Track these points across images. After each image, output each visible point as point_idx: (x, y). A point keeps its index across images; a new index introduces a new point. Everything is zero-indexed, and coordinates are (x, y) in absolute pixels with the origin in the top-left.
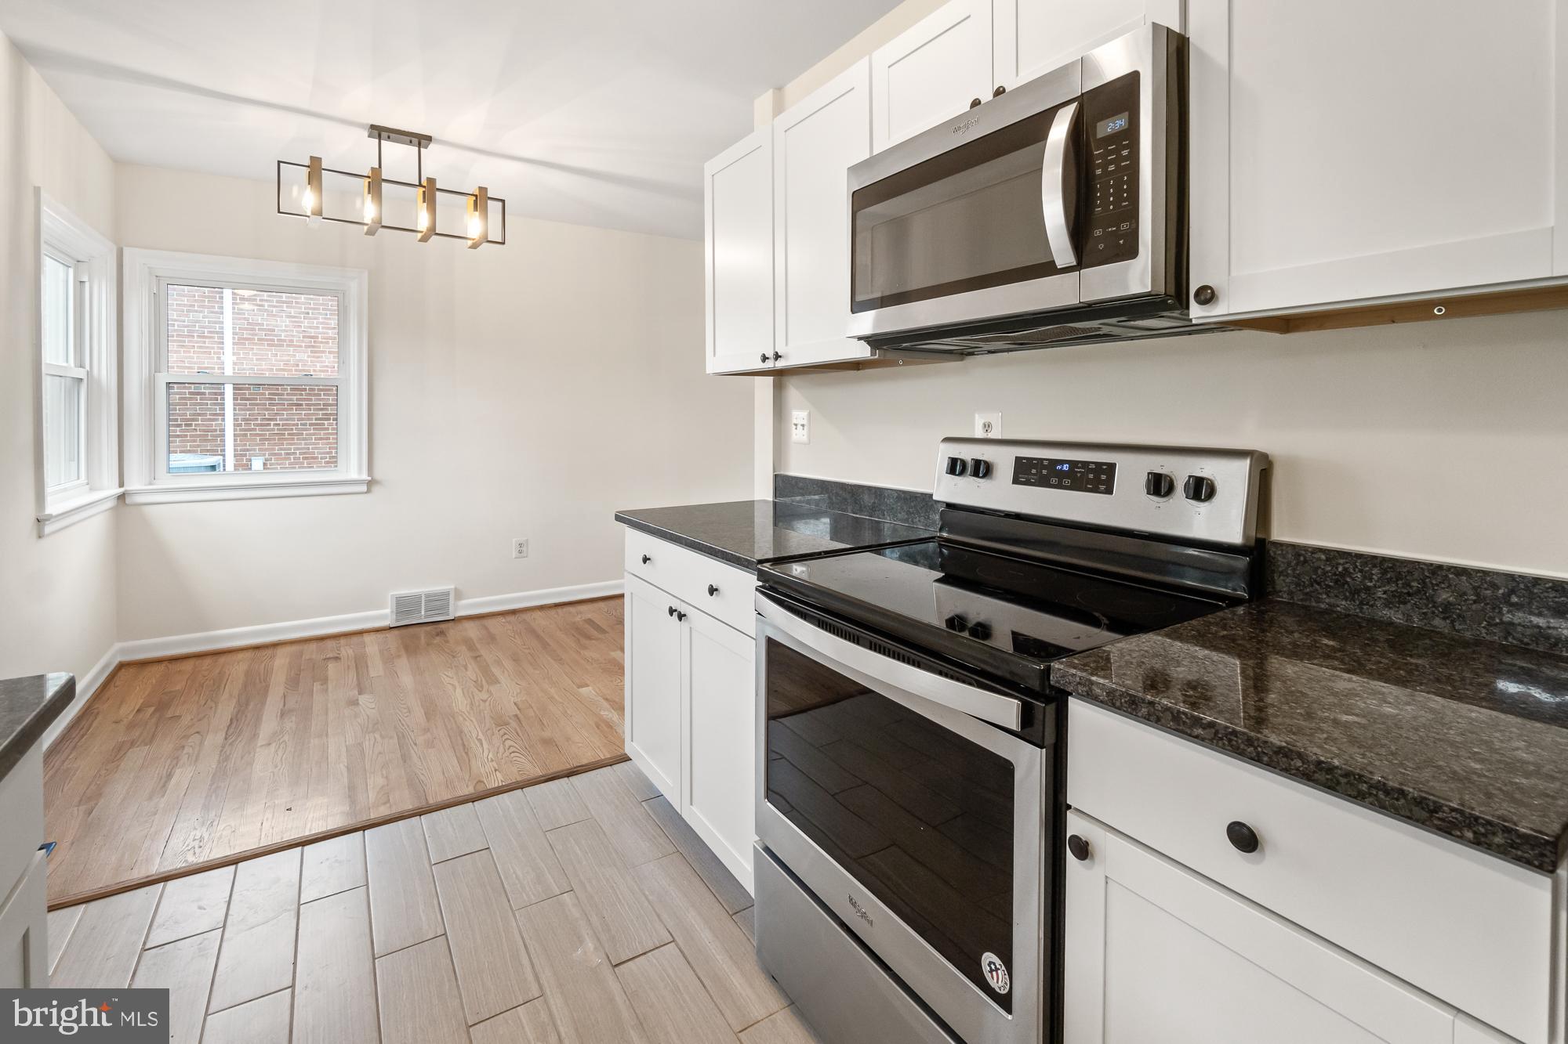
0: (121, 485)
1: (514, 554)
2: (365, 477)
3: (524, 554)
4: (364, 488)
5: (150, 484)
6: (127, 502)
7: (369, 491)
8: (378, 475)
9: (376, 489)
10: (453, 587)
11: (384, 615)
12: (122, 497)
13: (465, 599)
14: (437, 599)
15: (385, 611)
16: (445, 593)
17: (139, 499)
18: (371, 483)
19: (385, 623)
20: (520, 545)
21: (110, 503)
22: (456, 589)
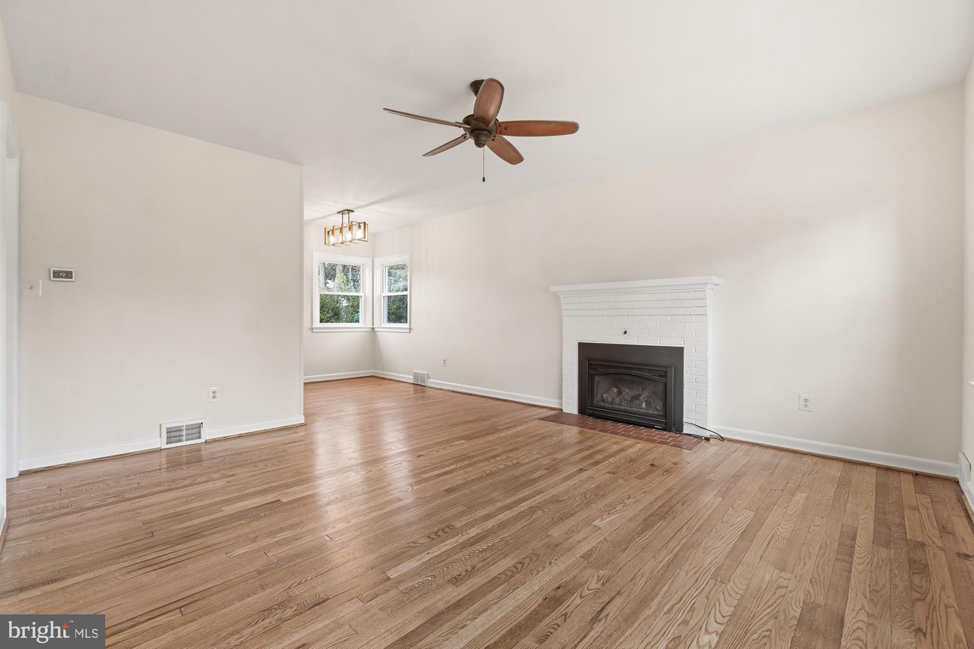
0: (373, 325)
1: (443, 364)
2: (409, 327)
3: (445, 365)
4: (408, 331)
5: (381, 325)
6: (374, 330)
7: (410, 332)
8: (412, 327)
9: (411, 331)
10: (426, 373)
11: (410, 378)
13: (429, 379)
14: (422, 376)
15: (412, 377)
16: (424, 375)
17: (376, 330)
18: (410, 329)
19: (412, 381)
20: (444, 361)
21: (371, 330)
22: (428, 374)
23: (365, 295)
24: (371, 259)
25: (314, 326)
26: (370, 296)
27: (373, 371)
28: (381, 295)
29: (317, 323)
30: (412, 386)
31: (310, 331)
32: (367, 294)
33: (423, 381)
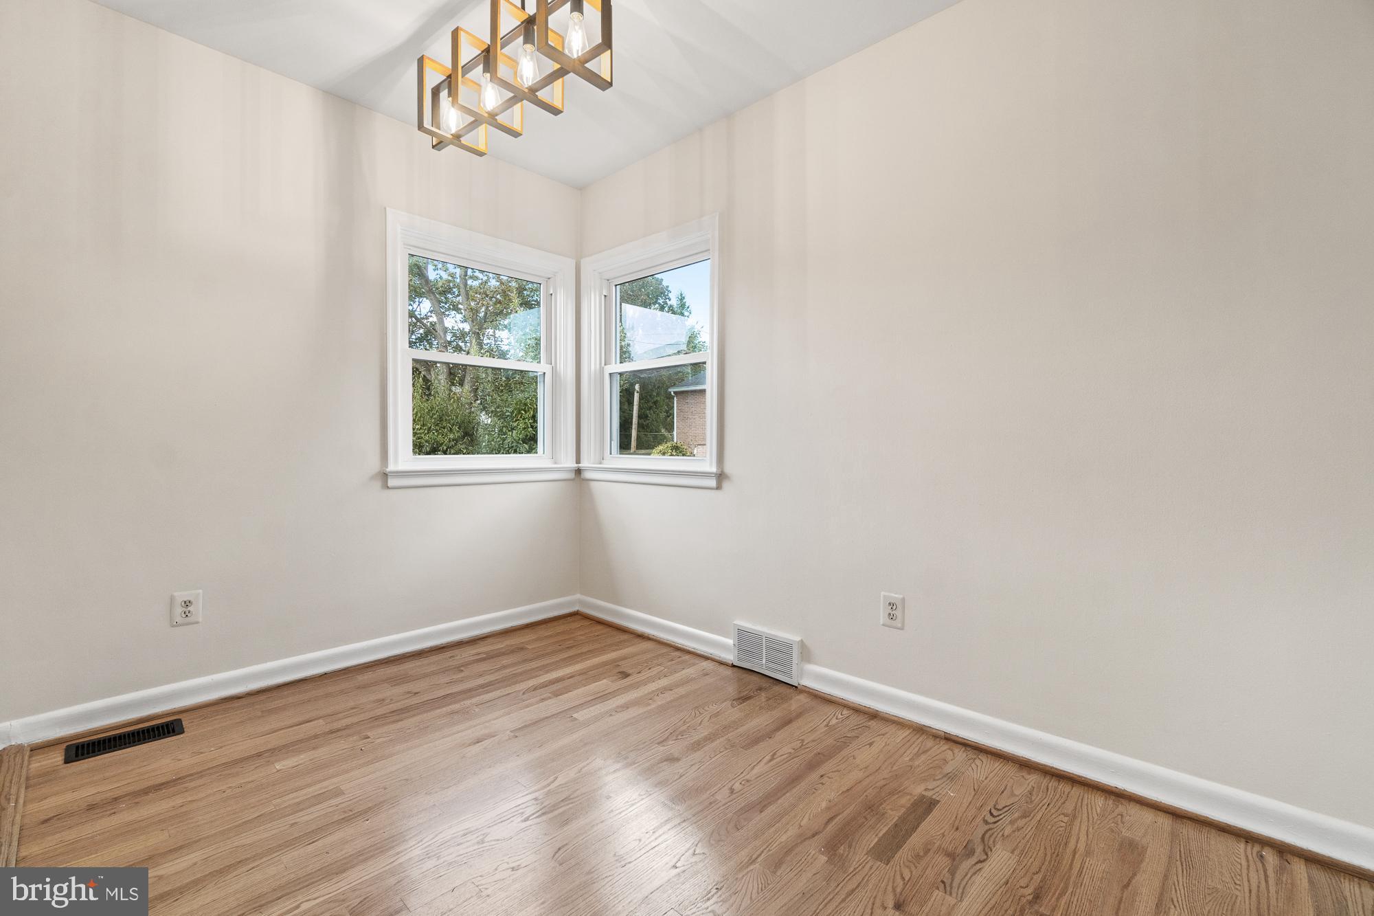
0: (578, 461)
1: (883, 617)
2: (714, 469)
3: (898, 623)
4: (712, 483)
5: (600, 463)
6: (582, 476)
7: (719, 487)
8: (729, 468)
9: (726, 485)
10: (798, 639)
11: (724, 646)
12: (578, 472)
13: (816, 663)
14: (780, 650)
15: (730, 642)
16: (789, 646)
17: (587, 475)
18: (721, 477)
19: (730, 657)
20: (892, 605)
21: (572, 476)
22: (802, 644)
23: (554, 370)
24: (571, 263)
25: (391, 467)
26: (567, 371)
27: (578, 596)
28: (602, 370)
29: (403, 457)
30: (728, 672)
31: (378, 484)
32: (561, 367)
33: (786, 665)
